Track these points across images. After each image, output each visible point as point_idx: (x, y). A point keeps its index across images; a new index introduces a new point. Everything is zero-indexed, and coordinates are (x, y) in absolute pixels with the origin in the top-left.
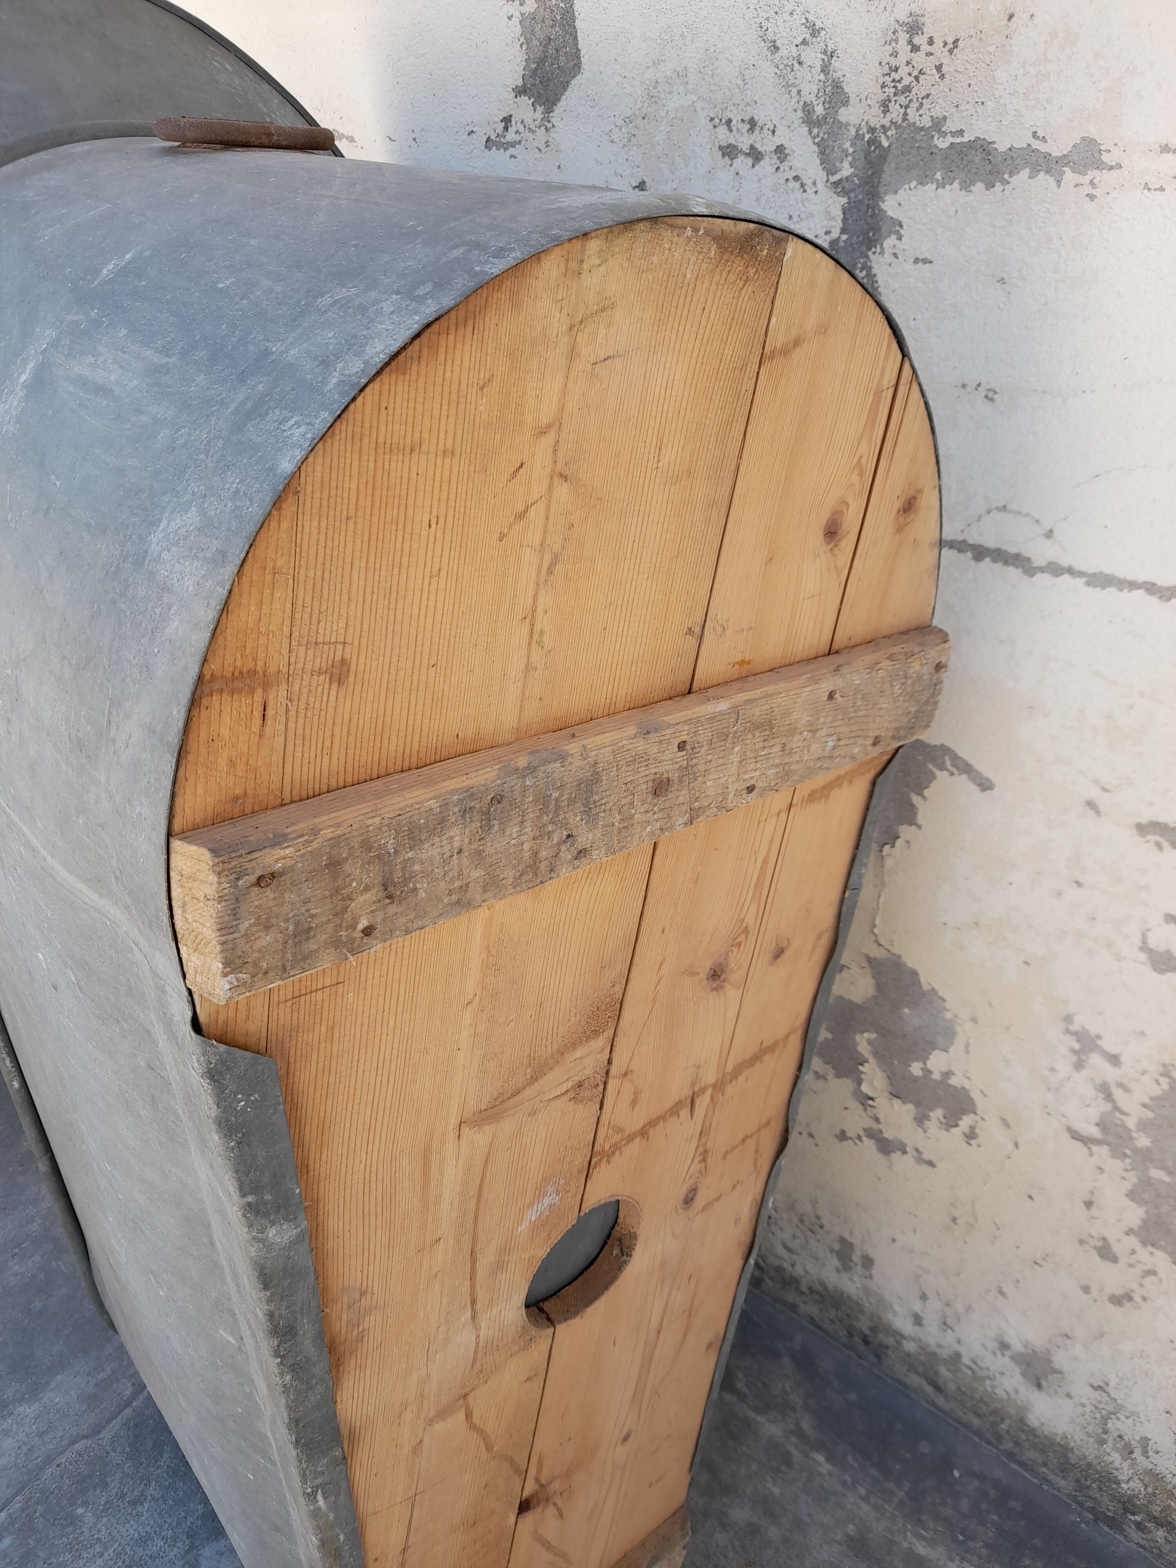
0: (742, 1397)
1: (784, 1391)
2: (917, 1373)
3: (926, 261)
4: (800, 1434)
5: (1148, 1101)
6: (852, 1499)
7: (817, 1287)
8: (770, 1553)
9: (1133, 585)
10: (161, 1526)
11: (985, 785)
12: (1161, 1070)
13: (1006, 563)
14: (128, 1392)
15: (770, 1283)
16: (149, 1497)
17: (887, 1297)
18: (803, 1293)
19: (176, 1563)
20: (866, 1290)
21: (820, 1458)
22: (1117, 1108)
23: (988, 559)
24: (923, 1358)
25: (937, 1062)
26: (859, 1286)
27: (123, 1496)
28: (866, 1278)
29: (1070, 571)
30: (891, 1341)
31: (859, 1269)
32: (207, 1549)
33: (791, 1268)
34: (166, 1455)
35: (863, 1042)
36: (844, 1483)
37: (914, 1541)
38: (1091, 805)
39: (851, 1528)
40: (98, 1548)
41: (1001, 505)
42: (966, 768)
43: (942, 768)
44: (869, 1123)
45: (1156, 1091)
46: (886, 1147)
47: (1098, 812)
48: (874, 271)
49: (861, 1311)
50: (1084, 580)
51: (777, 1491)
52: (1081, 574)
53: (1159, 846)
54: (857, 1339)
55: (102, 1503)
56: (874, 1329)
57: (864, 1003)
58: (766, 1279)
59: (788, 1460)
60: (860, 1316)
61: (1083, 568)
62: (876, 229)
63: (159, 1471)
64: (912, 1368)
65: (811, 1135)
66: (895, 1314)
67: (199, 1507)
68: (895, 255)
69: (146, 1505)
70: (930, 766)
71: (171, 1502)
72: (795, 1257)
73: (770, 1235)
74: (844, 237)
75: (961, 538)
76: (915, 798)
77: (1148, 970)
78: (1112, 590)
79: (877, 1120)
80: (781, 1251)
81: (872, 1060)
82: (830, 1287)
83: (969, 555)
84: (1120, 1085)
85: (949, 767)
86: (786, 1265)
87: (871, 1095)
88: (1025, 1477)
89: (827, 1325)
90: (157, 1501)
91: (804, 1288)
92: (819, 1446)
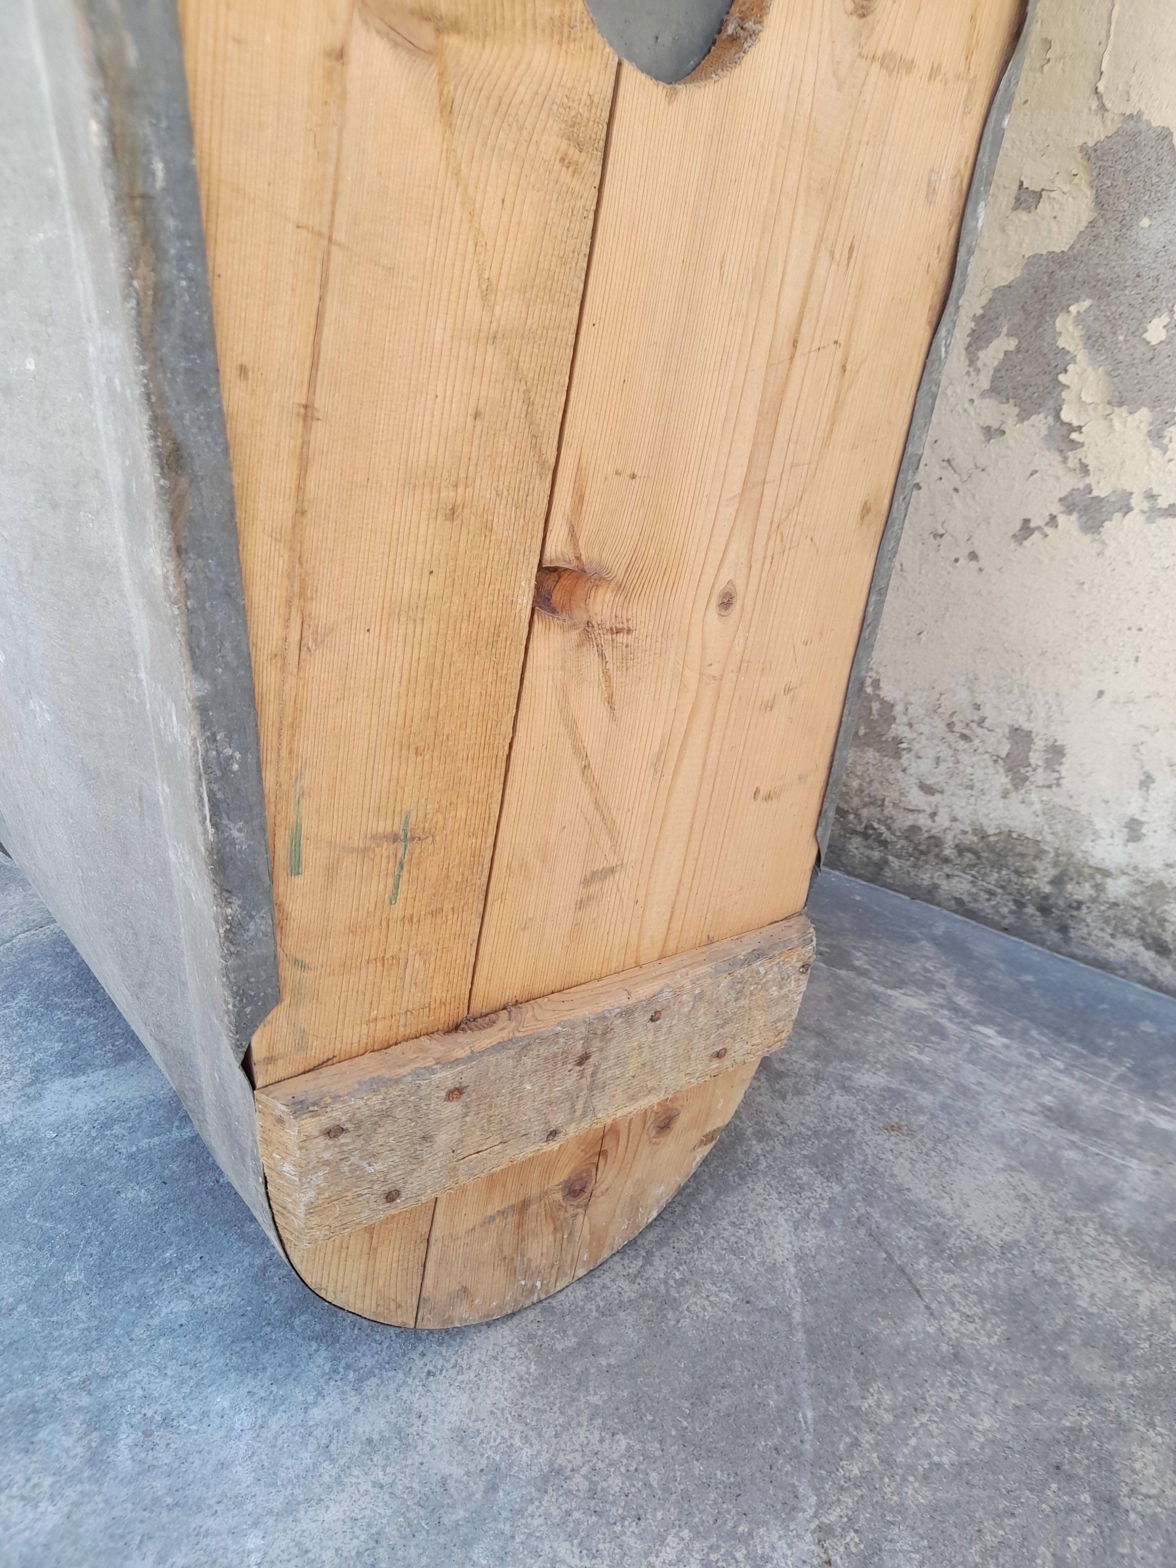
0: (862, 973)
1: (927, 970)
2: (1127, 934)
4: (956, 1009)
6: (1045, 1072)
7: (971, 839)
8: (923, 1119)
15: (895, 863)
17: (1084, 809)
18: (946, 860)
20: (1050, 811)
21: (990, 1031)
24: (1139, 902)
26: (1037, 807)
28: (1050, 787)
30: (1085, 891)
31: (1040, 776)
33: (929, 822)
35: (1068, 327)
36: (1030, 1056)
37: (1152, 1115)
39: (1048, 1100)
44: (1070, 482)
46: (1097, 514)
49: (1040, 854)
51: (925, 1059)
54: (1030, 910)
56: (1058, 882)
57: (1072, 248)
58: (890, 858)
59: (940, 1032)
60: (1037, 863)
64: (1121, 929)
65: (973, 556)
66: (1096, 835)
72: (936, 799)
73: (900, 775)
79: (1084, 469)
80: (916, 798)
81: (1082, 356)
82: (991, 831)
86: (923, 820)
87: (1075, 424)
89: (983, 903)
91: (948, 852)
92: (986, 1020)
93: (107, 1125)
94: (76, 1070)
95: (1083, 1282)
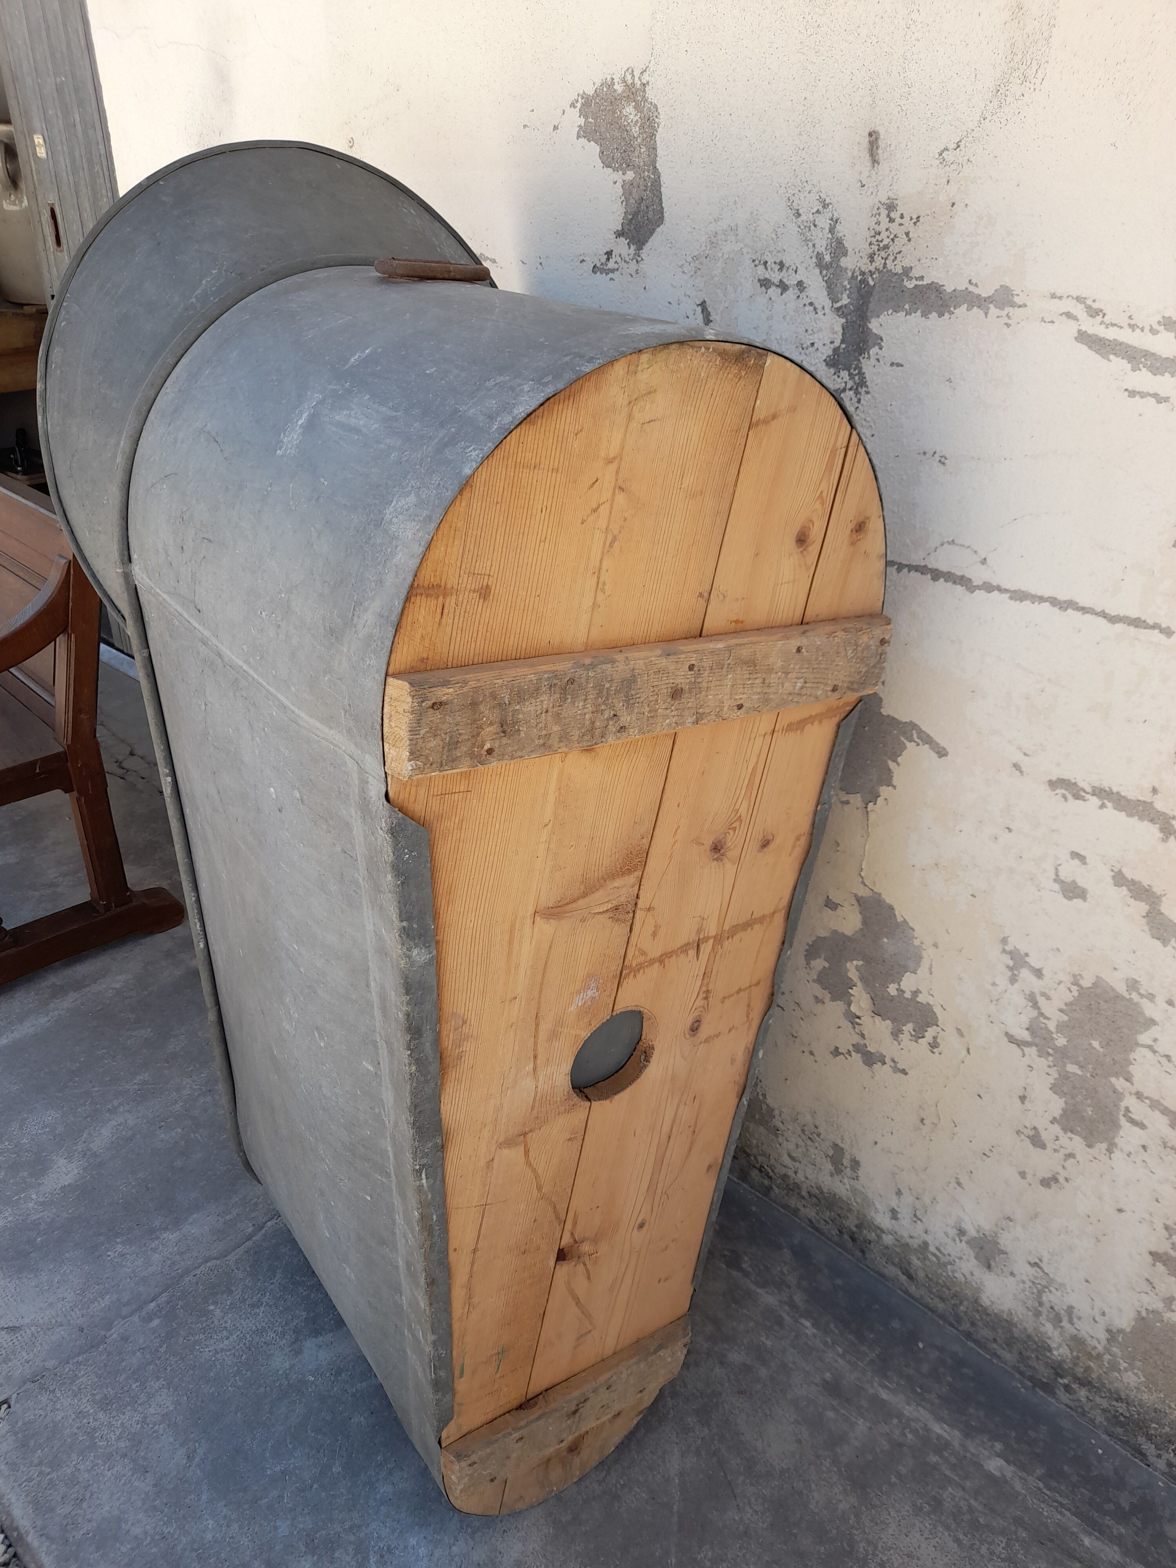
0: (746, 1274)
1: (783, 1274)
2: (893, 1264)
3: (899, 365)
4: (792, 1305)
5: (1064, 1007)
6: (831, 1355)
7: (815, 1191)
8: (759, 1386)
9: (1041, 599)
10: (273, 1324)
11: (942, 753)
12: (1072, 980)
13: (954, 583)
14: (250, 1230)
15: (777, 1190)
16: (264, 1304)
17: (870, 1195)
18: (803, 1198)
19: (285, 1349)
20: (854, 1191)
21: (808, 1324)
22: (1041, 1014)
23: (942, 580)
24: (898, 1250)
25: (908, 983)
26: (848, 1187)
27: (244, 1300)
28: (854, 1179)
29: (999, 589)
30: (872, 1236)
31: (848, 1171)
32: (308, 1341)
33: (794, 1175)
34: (278, 1276)
35: (852, 969)
36: (825, 1343)
37: (880, 1389)
38: (1016, 766)
39: (828, 1376)
40: (225, 1333)
41: (950, 540)
42: (927, 740)
43: (911, 740)
44: (857, 1039)
45: (1069, 998)
46: (870, 1059)
47: (1021, 772)
48: (864, 370)
49: (850, 1210)
50: (1008, 595)
51: (769, 1343)
52: (1006, 591)
53: (1065, 797)
54: (846, 1237)
55: (228, 1304)
56: (859, 1226)
57: (853, 935)
58: (774, 1186)
59: (780, 1322)
60: (849, 1214)
61: (1007, 588)
62: (865, 342)
63: (272, 1286)
64: (890, 1260)
65: (812, 1053)
66: (877, 1211)
67: (303, 1313)
68: (878, 360)
69: (262, 1309)
70: (902, 739)
71: (281, 1308)
72: (797, 1164)
73: (778, 1146)
74: (843, 346)
75: (923, 564)
76: (891, 764)
77: (1060, 897)
78: (1027, 603)
79: (863, 1036)
80: (786, 1160)
81: (859, 984)
82: (825, 1190)
83: (929, 576)
84: (1043, 994)
85: (916, 739)
86: (791, 1173)
87: (858, 1014)
88: (979, 1353)
89: (822, 1225)
90: (270, 1306)
91: (804, 1193)
92: (807, 1315)
93: (338, 1373)
94: (316, 1333)
95: (815, 1494)
